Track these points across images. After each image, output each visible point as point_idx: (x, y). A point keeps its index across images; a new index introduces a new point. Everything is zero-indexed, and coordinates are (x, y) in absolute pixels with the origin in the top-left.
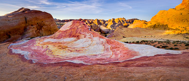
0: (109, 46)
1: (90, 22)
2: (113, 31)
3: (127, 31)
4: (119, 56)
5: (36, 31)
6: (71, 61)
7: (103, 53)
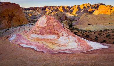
0: (80, 43)
1: (56, 9)
2: (79, 18)
3: (92, 18)
4: (84, 49)
5: (7, 22)
6: (65, 52)
7: (77, 47)
